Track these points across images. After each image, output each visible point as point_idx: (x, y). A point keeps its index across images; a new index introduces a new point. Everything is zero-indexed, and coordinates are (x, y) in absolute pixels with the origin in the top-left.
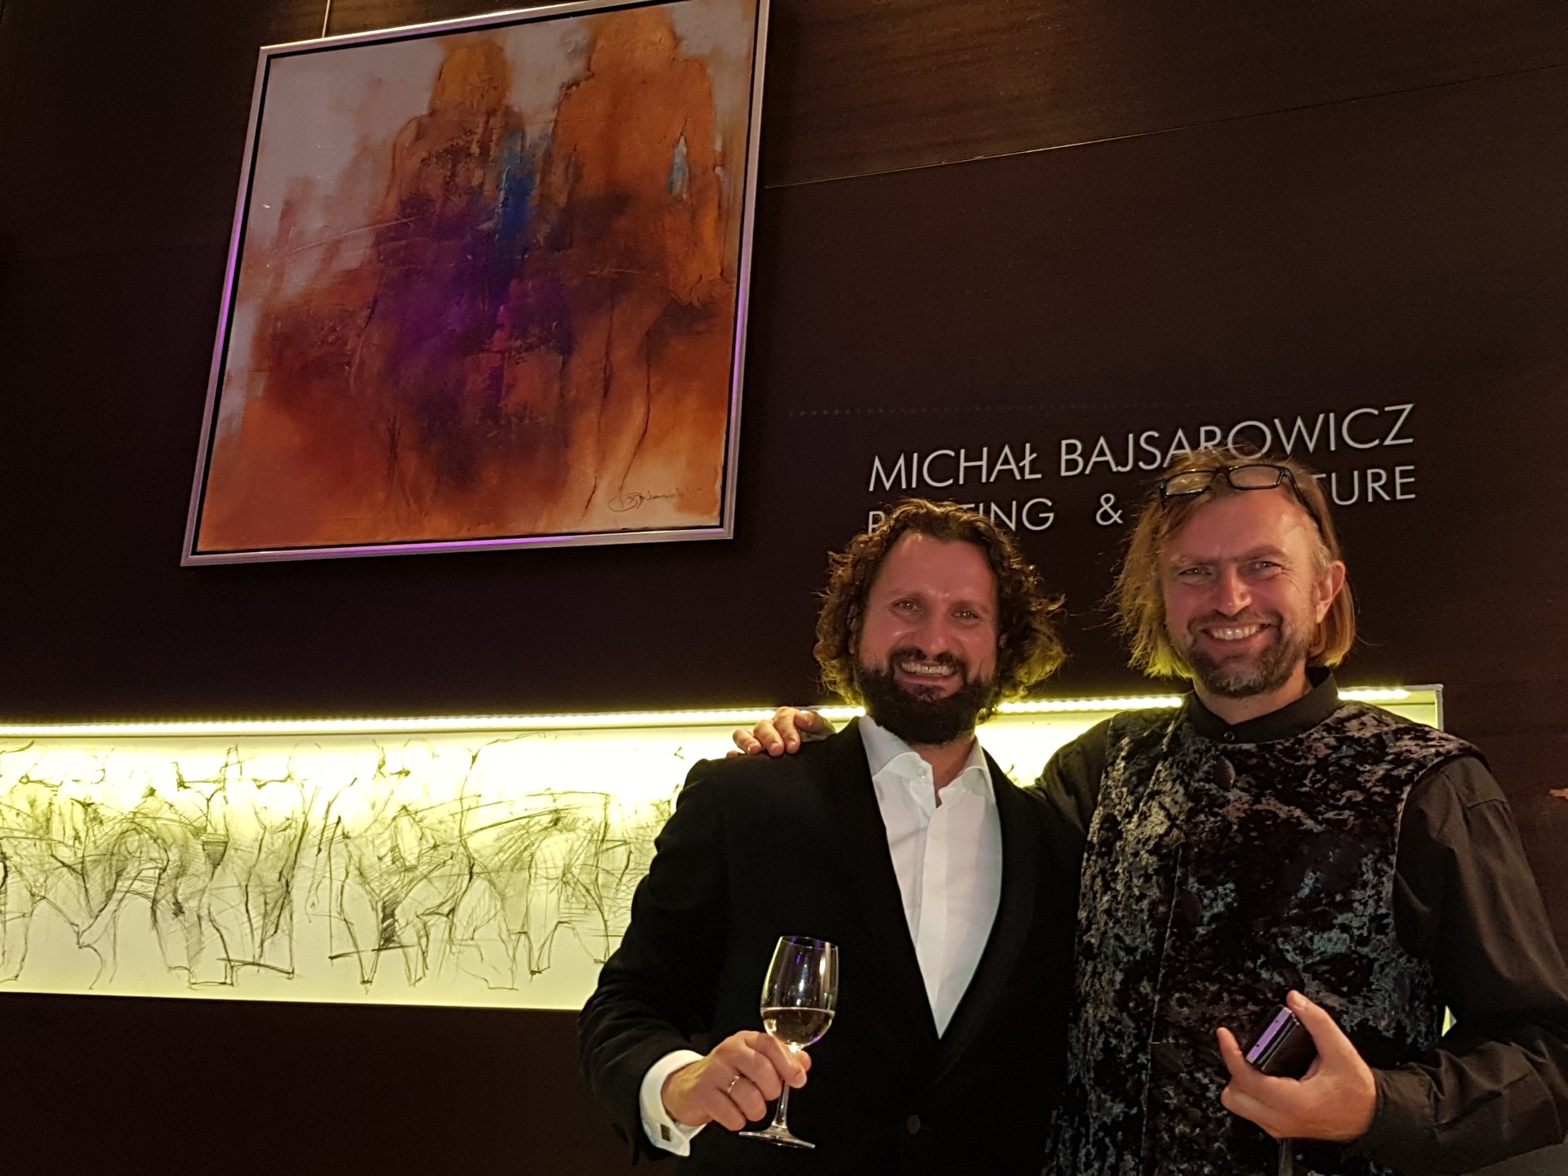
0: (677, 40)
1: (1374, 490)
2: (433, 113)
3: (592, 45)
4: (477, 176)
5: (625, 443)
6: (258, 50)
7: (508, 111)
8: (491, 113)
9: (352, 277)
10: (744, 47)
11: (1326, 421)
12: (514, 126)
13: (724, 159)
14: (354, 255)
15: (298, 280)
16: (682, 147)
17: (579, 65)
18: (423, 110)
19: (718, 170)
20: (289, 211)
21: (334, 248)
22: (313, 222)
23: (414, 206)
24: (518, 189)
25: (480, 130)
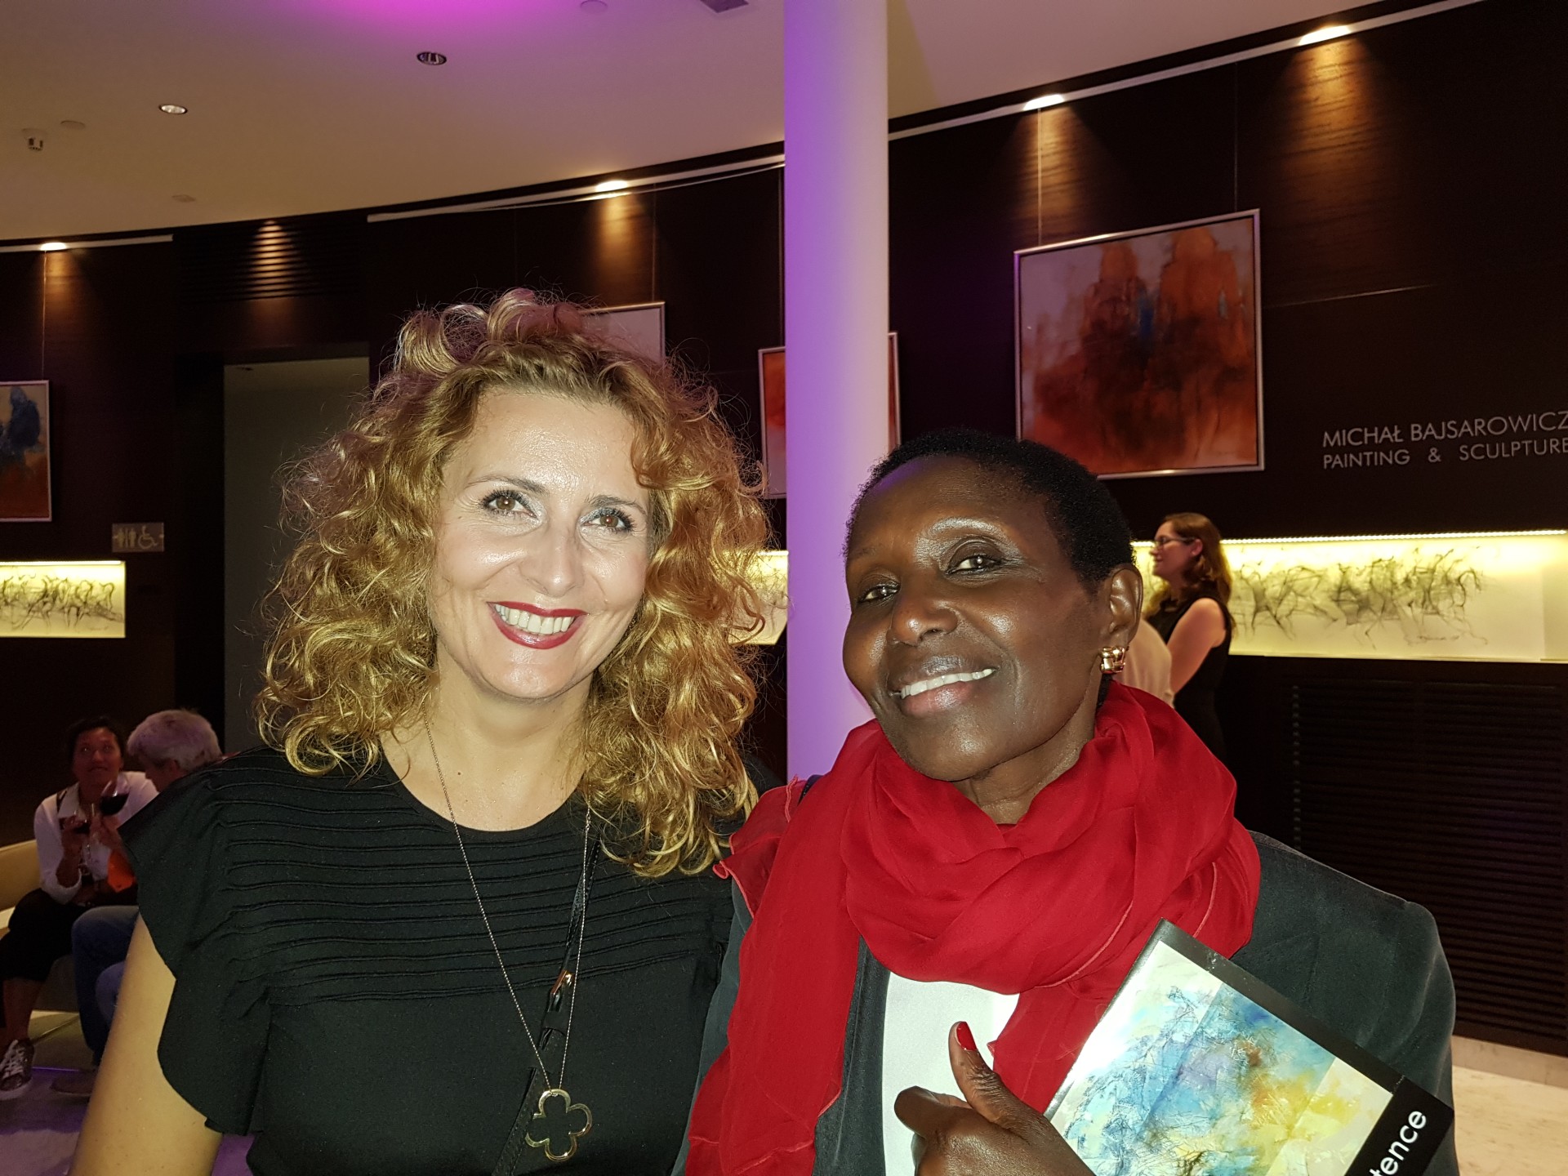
0: (1215, 243)
1: (1554, 449)
2: (1101, 281)
3: (1174, 247)
4: (1127, 310)
5: (1210, 430)
6: (1013, 254)
7: (1138, 280)
8: (1130, 280)
9: (1074, 359)
10: (1249, 247)
11: (1532, 418)
12: (1141, 287)
13: (1244, 300)
14: (1074, 348)
15: (1049, 361)
16: (1223, 295)
17: (1169, 256)
18: (1096, 279)
19: (1242, 305)
20: (1040, 329)
21: (1064, 345)
22: (1052, 334)
23: (1098, 325)
24: (1147, 316)
25: (1125, 289)
